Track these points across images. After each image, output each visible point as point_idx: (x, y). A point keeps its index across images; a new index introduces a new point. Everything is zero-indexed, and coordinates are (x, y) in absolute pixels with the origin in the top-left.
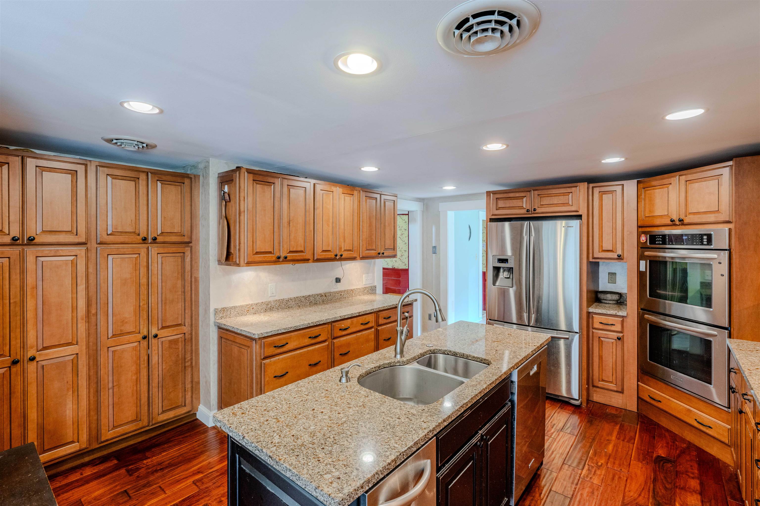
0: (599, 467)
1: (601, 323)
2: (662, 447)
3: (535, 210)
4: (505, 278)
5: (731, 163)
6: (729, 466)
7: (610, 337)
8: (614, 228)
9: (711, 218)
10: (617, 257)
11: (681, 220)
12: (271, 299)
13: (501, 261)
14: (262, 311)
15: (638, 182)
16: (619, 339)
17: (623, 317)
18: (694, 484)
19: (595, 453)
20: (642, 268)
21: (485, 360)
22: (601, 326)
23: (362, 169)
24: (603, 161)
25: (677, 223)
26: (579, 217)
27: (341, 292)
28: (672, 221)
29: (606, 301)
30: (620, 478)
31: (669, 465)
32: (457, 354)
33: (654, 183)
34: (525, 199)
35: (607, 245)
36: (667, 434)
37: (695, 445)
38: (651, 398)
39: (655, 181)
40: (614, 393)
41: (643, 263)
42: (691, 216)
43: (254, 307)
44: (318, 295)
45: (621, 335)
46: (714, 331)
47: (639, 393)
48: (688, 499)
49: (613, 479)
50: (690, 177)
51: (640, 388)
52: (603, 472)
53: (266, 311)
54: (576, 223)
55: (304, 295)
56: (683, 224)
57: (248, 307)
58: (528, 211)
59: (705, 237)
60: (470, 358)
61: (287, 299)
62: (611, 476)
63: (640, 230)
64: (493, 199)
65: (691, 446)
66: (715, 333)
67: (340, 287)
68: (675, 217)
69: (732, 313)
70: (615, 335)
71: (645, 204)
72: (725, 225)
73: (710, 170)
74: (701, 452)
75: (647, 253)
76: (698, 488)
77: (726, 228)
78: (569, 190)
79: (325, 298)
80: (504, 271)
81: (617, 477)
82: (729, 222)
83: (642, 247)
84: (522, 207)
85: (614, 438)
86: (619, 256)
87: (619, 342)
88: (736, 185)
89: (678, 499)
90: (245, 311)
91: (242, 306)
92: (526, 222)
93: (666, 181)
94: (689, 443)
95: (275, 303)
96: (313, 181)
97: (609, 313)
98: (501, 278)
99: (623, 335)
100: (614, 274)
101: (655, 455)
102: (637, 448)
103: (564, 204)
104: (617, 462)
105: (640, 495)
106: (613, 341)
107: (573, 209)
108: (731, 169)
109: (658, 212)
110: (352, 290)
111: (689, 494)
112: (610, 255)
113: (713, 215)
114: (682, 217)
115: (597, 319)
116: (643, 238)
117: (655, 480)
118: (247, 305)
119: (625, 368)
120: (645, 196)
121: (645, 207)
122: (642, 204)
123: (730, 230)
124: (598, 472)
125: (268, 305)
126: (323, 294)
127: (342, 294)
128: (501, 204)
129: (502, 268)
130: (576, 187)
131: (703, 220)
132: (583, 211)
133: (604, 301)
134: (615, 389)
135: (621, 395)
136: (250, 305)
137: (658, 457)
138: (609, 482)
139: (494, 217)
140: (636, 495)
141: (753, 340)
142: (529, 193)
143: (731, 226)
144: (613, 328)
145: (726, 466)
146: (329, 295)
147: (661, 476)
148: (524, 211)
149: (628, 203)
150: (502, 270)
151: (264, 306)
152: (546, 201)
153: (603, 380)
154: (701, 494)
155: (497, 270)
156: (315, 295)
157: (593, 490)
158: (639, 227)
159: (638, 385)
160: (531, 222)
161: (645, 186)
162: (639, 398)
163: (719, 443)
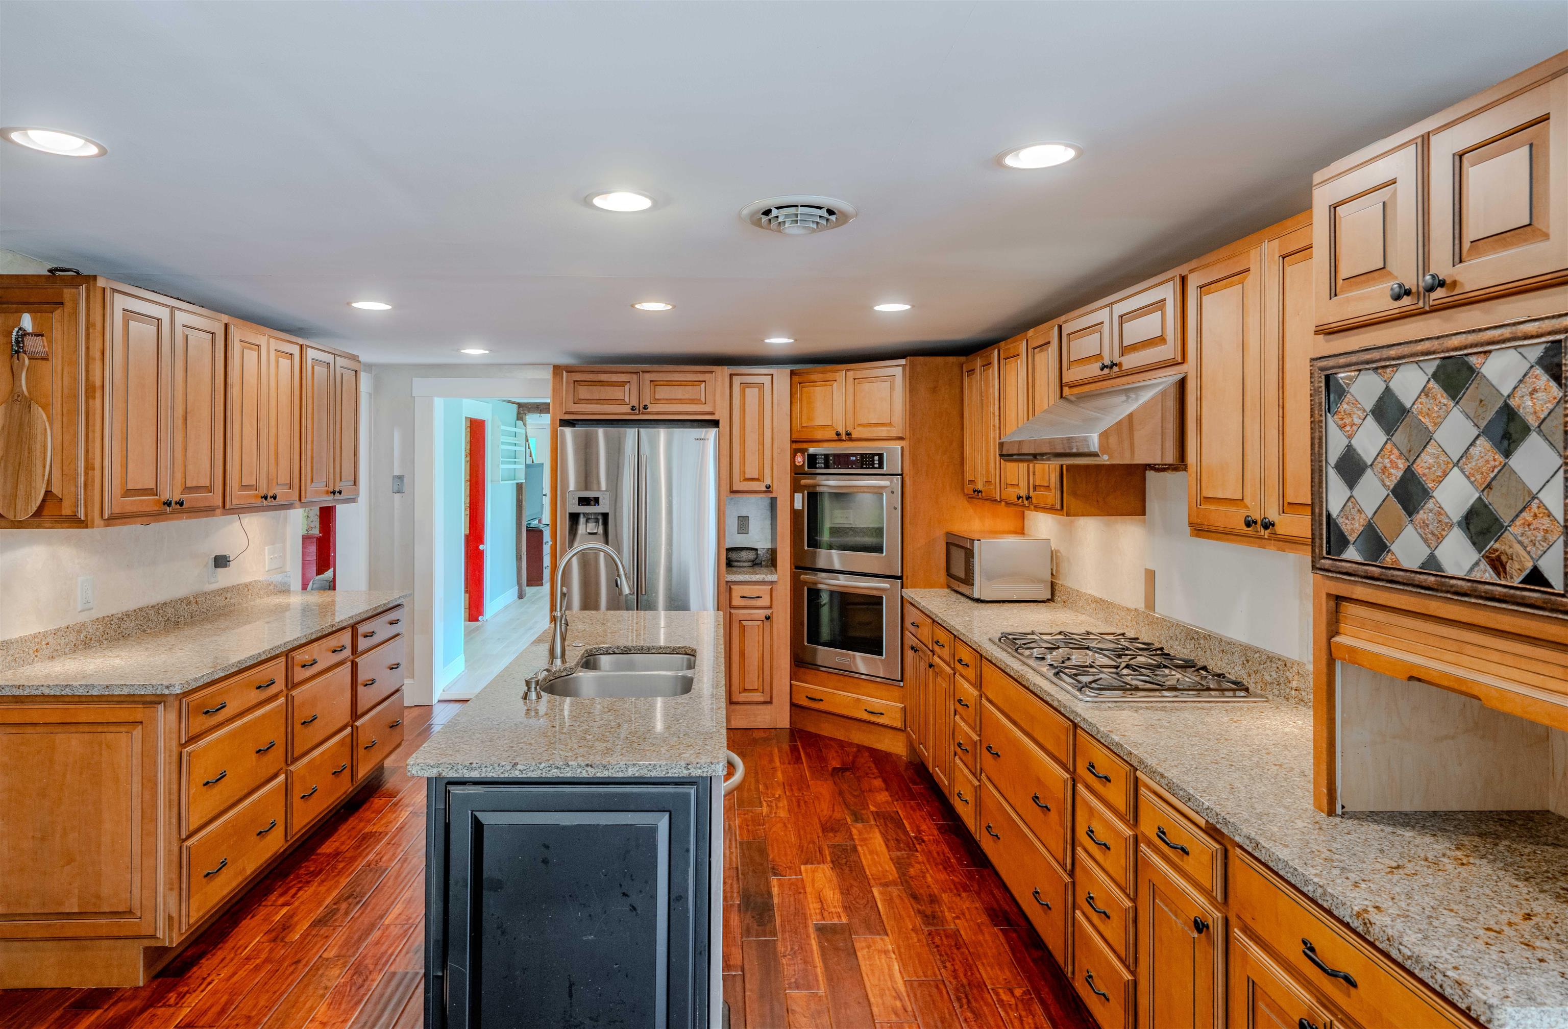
0: (778, 799)
1: (744, 597)
2: (833, 758)
3: (645, 407)
4: (590, 534)
5: (903, 362)
6: (901, 756)
7: (756, 617)
8: (762, 443)
9: (882, 432)
10: (764, 489)
11: (848, 434)
12: (83, 617)
13: (584, 501)
14: (67, 650)
15: (793, 373)
16: (768, 618)
17: (772, 583)
18: (878, 783)
19: (767, 787)
20: (798, 505)
21: (679, 648)
22: (743, 603)
23: (354, 305)
24: (767, 341)
25: (844, 437)
26: (715, 424)
27: (225, 590)
28: (838, 434)
29: (739, 564)
30: (805, 802)
31: (848, 773)
32: (630, 650)
33: (814, 377)
34: (627, 387)
35: (752, 472)
36: (833, 743)
37: (864, 746)
38: (810, 698)
39: (816, 373)
40: (760, 707)
41: (798, 497)
42: (860, 429)
43: (50, 639)
44: (181, 600)
45: (768, 612)
46: (884, 582)
47: (793, 696)
48: (878, 798)
49: (799, 806)
50: (859, 374)
51: (794, 688)
52: (785, 802)
53: (75, 649)
54: (712, 433)
55: (154, 602)
56: (851, 440)
57: (36, 640)
58: (633, 408)
59: (876, 458)
60: (654, 651)
61: (120, 615)
62: (795, 804)
63: (795, 446)
64: (567, 382)
65: (861, 748)
66: (887, 586)
67: (224, 578)
68: (842, 431)
69: (905, 554)
70: (763, 613)
71: (801, 408)
72: (898, 442)
73: (882, 367)
74: (873, 752)
75: (803, 482)
76: (883, 786)
77: (897, 446)
78: (701, 377)
79: (194, 607)
80: (587, 521)
81: (802, 803)
82: (901, 438)
83: (797, 473)
84: (621, 402)
85: (778, 764)
86: (768, 487)
87: (767, 623)
88: (910, 391)
89: (869, 801)
90: (31, 652)
91: (23, 640)
92: (633, 430)
93: (829, 376)
94: (858, 746)
95: (95, 627)
96: (225, 318)
97: (754, 579)
98: (582, 535)
99: (772, 613)
100: (746, 518)
101: (830, 769)
102: (810, 767)
103: (693, 401)
104: (795, 788)
105: (833, 811)
106: (759, 623)
107: (707, 409)
108: (904, 370)
109: (819, 422)
110: (246, 585)
111: (877, 794)
112: (755, 486)
113: (884, 429)
114: (850, 430)
115: (738, 591)
116: (799, 460)
117: (841, 793)
118: (35, 636)
119: (775, 663)
120: (801, 395)
121: (801, 412)
122: (797, 406)
123: (902, 448)
124: (780, 804)
125: (79, 632)
126: (192, 599)
127: (229, 595)
128: (584, 392)
129: (582, 516)
130: (712, 372)
131: (874, 435)
132: (721, 415)
133: (736, 564)
134: (762, 699)
135: (769, 706)
136: (41, 636)
137: (834, 769)
138: (796, 810)
139: (567, 417)
140: (830, 813)
141: (925, 588)
142: (635, 376)
143: (903, 443)
144: (759, 603)
145: (899, 757)
146: (204, 598)
147: (845, 787)
148: (627, 409)
149: (778, 404)
150: (582, 520)
151: (72, 637)
152: (663, 392)
153: (745, 690)
154: (887, 790)
155: (574, 518)
156: (176, 602)
157: (785, 824)
158: (793, 442)
159: (791, 685)
160: (641, 430)
161: (801, 380)
162: (793, 705)
163: (891, 731)
